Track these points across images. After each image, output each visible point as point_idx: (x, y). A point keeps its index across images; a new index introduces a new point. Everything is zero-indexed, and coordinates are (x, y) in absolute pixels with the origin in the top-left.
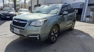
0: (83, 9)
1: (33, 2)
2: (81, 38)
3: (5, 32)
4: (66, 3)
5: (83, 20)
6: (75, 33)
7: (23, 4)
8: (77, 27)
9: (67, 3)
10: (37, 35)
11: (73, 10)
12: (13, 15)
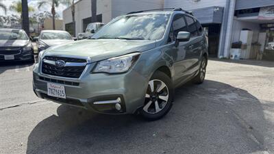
0: (223, 25)
1: (78, 10)
2: (227, 102)
3: (13, 100)
4: (181, 10)
5: (223, 55)
6: (209, 89)
7: (45, 17)
8: (212, 73)
9: (183, 9)
10: (116, 99)
11: (199, 27)
12: (24, 49)
